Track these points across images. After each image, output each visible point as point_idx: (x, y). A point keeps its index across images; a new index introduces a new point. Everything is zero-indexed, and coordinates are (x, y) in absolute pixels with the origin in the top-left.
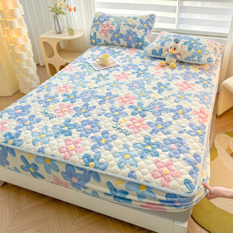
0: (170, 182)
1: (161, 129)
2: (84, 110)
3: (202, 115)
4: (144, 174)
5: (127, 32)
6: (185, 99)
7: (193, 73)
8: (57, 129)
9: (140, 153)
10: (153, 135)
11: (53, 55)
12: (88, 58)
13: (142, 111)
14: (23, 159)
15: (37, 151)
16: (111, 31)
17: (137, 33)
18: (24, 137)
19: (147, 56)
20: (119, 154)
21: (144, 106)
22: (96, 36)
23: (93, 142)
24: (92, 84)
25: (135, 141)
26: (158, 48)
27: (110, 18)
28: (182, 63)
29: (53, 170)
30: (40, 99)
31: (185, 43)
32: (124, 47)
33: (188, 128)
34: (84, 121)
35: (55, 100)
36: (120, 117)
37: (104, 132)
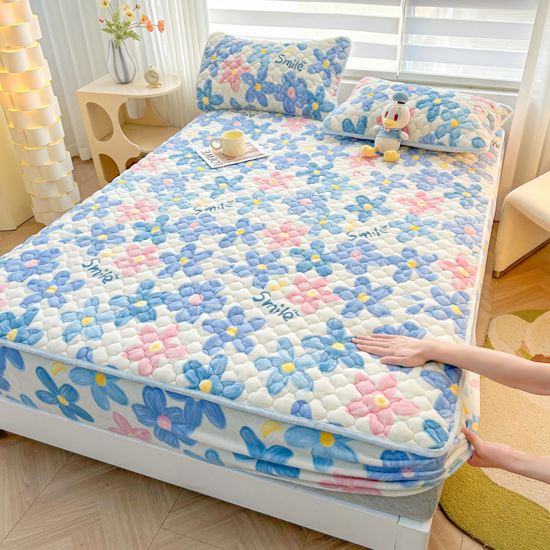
0: (392, 424)
1: (367, 304)
2: (185, 261)
3: (460, 269)
4: (329, 407)
5: (284, 79)
6: (421, 233)
7: (439, 172)
8: (122, 306)
9: (319, 359)
10: (347, 317)
11: (111, 134)
12: (193, 141)
13: (322, 263)
14: (42, 374)
15: (75, 355)
16: (247, 77)
17: (306, 81)
18: (44, 323)
19: (332, 135)
20: (269, 362)
21: (326, 250)
22: (210, 89)
23: (208, 333)
24: (204, 200)
25: (307, 332)
26: (356, 116)
27: (243, 47)
28: (412, 149)
29: (114, 400)
30: (80, 235)
31: (419, 105)
32: (277, 115)
33: (430, 302)
34: (186, 286)
35: (116, 237)
36: (270, 277)
37: (234, 311)
